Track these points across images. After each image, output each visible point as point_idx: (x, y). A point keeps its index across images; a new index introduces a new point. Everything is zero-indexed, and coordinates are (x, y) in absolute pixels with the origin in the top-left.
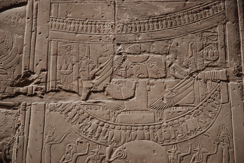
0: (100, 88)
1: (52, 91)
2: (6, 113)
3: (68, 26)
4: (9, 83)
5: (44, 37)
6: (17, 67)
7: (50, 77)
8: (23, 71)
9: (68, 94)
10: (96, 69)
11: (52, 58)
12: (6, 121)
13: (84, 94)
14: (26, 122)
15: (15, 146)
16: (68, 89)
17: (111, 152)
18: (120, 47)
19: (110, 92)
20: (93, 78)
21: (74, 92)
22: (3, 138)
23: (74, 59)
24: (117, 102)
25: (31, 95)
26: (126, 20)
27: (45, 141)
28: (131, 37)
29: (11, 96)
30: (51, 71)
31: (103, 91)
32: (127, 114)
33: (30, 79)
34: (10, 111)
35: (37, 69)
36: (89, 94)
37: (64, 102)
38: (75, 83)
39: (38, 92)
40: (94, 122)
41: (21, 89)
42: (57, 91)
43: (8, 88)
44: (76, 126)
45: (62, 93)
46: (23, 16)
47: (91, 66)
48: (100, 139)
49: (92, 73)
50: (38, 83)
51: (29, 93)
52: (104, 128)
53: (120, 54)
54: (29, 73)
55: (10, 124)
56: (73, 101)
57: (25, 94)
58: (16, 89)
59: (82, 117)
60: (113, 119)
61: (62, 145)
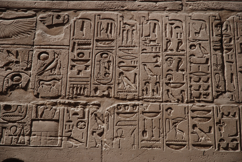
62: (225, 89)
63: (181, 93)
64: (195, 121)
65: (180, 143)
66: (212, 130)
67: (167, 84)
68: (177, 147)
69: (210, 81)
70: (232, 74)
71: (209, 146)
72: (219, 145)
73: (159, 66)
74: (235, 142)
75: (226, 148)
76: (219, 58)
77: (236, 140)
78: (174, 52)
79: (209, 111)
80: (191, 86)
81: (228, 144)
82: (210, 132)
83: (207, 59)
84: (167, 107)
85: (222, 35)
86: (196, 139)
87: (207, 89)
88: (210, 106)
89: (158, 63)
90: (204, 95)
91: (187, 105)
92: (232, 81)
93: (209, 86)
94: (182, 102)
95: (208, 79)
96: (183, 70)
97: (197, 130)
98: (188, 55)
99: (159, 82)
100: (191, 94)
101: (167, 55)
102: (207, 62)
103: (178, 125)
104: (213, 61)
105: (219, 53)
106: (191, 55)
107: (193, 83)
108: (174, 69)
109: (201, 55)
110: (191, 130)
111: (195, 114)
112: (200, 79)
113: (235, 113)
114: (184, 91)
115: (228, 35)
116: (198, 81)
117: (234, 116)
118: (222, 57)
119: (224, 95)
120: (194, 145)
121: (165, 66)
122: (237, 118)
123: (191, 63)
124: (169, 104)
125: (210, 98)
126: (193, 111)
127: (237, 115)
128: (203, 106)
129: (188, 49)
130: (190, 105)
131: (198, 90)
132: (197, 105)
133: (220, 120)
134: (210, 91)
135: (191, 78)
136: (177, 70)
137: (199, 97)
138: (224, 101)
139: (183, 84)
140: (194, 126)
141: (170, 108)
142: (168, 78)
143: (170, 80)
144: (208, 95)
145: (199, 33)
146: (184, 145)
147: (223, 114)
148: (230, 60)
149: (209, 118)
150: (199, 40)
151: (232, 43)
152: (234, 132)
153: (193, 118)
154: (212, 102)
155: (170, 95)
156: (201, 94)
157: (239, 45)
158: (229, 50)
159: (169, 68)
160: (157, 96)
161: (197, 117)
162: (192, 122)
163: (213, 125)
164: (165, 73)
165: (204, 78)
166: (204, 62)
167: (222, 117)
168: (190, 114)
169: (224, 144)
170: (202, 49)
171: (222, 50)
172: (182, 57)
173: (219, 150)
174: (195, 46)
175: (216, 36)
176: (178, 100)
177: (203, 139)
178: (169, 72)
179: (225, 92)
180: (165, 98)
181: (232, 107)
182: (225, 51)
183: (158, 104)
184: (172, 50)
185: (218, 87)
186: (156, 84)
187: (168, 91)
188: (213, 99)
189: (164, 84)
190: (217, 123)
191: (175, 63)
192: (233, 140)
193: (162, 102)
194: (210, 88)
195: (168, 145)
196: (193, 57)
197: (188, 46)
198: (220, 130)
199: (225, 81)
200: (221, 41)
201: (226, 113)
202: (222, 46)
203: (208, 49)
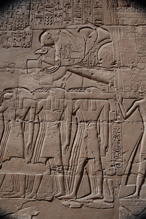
0: (135, 66)
1: (122, 66)
2: (111, 72)
3: (124, 48)
4: (110, 64)
5: (118, 51)
6: (112, 60)
7: (121, 63)
8: (114, 61)
9: (126, 67)
10: (133, 61)
11: (121, 57)
12: (111, 74)
13: (131, 67)
14: (117, 75)
15: (115, 82)
16: (126, 66)
17: (140, 84)
18: (139, 54)
19: (138, 67)
20: (133, 63)
21: (128, 67)
22: (111, 79)
23: (127, 57)
24: (140, 70)
25: (117, 68)
26: (140, 47)
27: (122, 80)
28: (142, 52)
29: (111, 68)
30: (121, 61)
31: (136, 67)
32: (143, 73)
33: (116, 63)
34: (112, 72)
35: (117, 60)
36: (132, 67)
37: (126, 70)
38: (128, 64)
39: (118, 67)
40: (135, 75)
41: (114, 66)
42: (124, 66)
43: (110, 65)
44: (130, 76)
45: (125, 67)
46: (112, 45)
47: (132, 60)
48: (137, 80)
49: (132, 61)
50: (118, 64)
51: (116, 67)
52: (137, 77)
53: (139, 56)
54: (115, 61)
55: (112, 75)
56: (128, 69)
57: (115, 67)
58: (113, 66)
59: (131, 74)
60: (140, 74)
61: (127, 81)
62: (29, 25)
63: (11, 26)
64: (15, 38)
65: (8, 46)
66: (21, 41)
67: (6, 23)
68: (7, 48)
69: (23, 22)
70: (32, 19)
71: (19, 46)
72: (23, 46)
73: (4, 16)
74: (29, 45)
75: (25, 47)
76: (28, 12)
77: (30, 44)
78: (11, 10)
79: (21, 33)
80: (15, 24)
81: (26, 46)
82: (20, 41)
83: (24, 13)
84: (5, 32)
85: (30, 3)
86: (14, 44)
87: (22, 25)
88: (22, 31)
89: (4, 15)
90: (20, 27)
91: (13, 31)
92: (32, 21)
93: (22, 24)
94: (11, 30)
95: (23, 21)
96: (13, 18)
97: (15, 41)
98: (16, 12)
99: (3, 23)
100: (15, 27)
101: (8, 12)
102: (23, 14)
103: (9, 39)
104: (26, 14)
105: (28, 11)
106: (17, 12)
107: (16, 23)
108: (10, 18)
109: (21, 11)
110: (13, 41)
111: (15, 35)
112: (20, 21)
113: (31, 34)
114: (12, 26)
115: (33, 4)
116: (19, 22)
117: (30, 35)
118: (30, 12)
119: (28, 27)
120: (13, 47)
121: (6, 16)
122: (32, 36)
123: (17, 15)
124: (6, 31)
125: (22, 29)
126: (15, 34)
127: (32, 35)
128: (19, 31)
129: (17, 9)
130: (14, 31)
131: (18, 25)
132: (17, 31)
133: (25, 37)
134: (23, 26)
135: (16, 21)
136: (11, 18)
137: (18, 28)
138: (28, 29)
139: (13, 23)
140: (15, 39)
141: (6, 33)
142: (7, 21)
143: (8, 22)
144: (22, 27)
145: (21, 3)
146: (10, 47)
147: (26, 34)
148: (33, 13)
149: (21, 36)
150: (21, 5)
151: (34, 7)
152: (30, 41)
153: (14, 36)
154: (23, 30)
155: (7, 28)
156: (19, 27)
157: (37, 7)
158: (33, 9)
159: (8, 17)
160: (2, 28)
161: (16, 36)
162: (14, 38)
163: (21, 39)
164: (6, 19)
165: (21, 21)
166: (22, 14)
167: (26, 35)
168: (14, 35)
169: (25, 46)
170: (22, 9)
171: (30, 9)
172: (14, 12)
173: (22, 48)
174: (19, 8)
175: (28, 4)
176: (10, 29)
177: (17, 44)
178: (8, 19)
179: (28, 26)
180: (5, 29)
181: (30, 31)
182: (31, 10)
183: (2, 31)
184: (10, 10)
185: (26, 24)
186: (2, 23)
187: (6, 26)
188: (24, 29)
189: (5, 24)
190: (23, 38)
191: (10, 15)
192: (28, 44)
193: (3, 31)
194: (23, 24)
195: (3, 47)
196: (18, 12)
197: (16, 8)
198: (24, 40)
199: (29, 21)
200: (30, 6)
201: (27, 34)
202: (30, 8)
203: (24, 9)
